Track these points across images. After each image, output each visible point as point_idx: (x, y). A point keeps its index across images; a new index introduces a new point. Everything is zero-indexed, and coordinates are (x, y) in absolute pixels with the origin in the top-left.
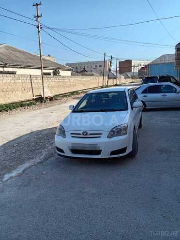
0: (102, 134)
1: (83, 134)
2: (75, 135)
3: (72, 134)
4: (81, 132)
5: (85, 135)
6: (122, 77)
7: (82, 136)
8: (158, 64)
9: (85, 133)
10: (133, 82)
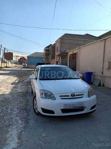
0: (83, 95)
1: (72, 96)
2: (64, 97)
3: (60, 96)
4: (70, 94)
5: (73, 96)
6: (10, 62)
7: (70, 97)
8: (34, 57)
9: (73, 95)
10: (16, 66)
